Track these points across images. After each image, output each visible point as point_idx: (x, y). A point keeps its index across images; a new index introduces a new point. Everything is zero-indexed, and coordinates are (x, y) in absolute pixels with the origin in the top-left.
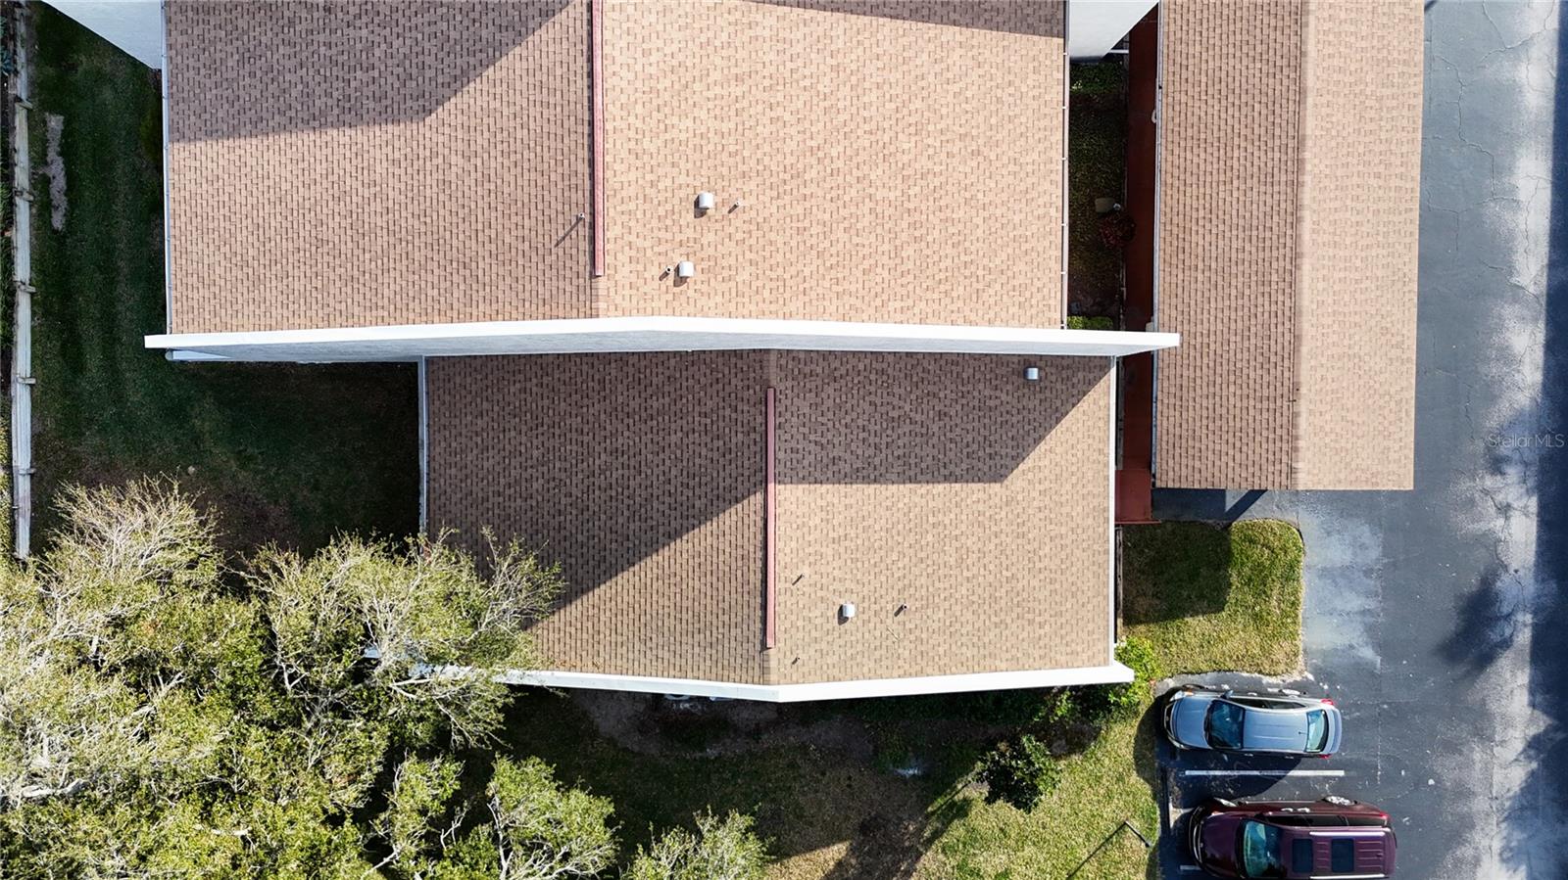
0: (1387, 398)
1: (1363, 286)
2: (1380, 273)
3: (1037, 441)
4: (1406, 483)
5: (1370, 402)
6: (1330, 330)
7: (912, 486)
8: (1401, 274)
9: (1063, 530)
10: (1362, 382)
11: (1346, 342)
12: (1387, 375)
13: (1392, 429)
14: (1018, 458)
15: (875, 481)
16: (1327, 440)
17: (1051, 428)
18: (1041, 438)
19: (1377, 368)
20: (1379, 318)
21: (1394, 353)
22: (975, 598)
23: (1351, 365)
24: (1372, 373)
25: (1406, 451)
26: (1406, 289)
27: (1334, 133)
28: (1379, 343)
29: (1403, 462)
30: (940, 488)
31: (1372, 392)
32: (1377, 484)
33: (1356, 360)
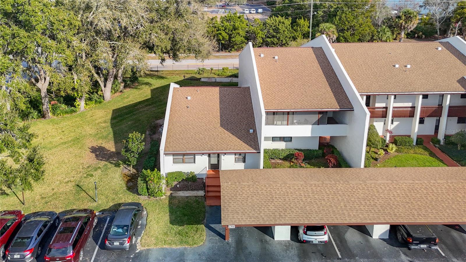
0: (258, 213)
1: (301, 202)
2: (307, 208)
3: (232, 133)
4: (224, 222)
5: (256, 206)
6: (280, 191)
7: (219, 109)
8: (310, 216)
9: (207, 140)
10: (263, 202)
11: (277, 196)
12: (268, 212)
13: (246, 215)
14: (227, 130)
15: (220, 103)
16: (239, 192)
17: (236, 137)
18: (233, 135)
19: (270, 208)
20: (290, 208)
21: (277, 214)
22: (189, 121)
23: (269, 198)
24: (268, 206)
25: (238, 222)
26: (304, 218)
27: (354, 190)
28: (279, 208)
29: (233, 220)
30: (219, 114)
31: (260, 206)
32: (224, 211)
33: (271, 200)
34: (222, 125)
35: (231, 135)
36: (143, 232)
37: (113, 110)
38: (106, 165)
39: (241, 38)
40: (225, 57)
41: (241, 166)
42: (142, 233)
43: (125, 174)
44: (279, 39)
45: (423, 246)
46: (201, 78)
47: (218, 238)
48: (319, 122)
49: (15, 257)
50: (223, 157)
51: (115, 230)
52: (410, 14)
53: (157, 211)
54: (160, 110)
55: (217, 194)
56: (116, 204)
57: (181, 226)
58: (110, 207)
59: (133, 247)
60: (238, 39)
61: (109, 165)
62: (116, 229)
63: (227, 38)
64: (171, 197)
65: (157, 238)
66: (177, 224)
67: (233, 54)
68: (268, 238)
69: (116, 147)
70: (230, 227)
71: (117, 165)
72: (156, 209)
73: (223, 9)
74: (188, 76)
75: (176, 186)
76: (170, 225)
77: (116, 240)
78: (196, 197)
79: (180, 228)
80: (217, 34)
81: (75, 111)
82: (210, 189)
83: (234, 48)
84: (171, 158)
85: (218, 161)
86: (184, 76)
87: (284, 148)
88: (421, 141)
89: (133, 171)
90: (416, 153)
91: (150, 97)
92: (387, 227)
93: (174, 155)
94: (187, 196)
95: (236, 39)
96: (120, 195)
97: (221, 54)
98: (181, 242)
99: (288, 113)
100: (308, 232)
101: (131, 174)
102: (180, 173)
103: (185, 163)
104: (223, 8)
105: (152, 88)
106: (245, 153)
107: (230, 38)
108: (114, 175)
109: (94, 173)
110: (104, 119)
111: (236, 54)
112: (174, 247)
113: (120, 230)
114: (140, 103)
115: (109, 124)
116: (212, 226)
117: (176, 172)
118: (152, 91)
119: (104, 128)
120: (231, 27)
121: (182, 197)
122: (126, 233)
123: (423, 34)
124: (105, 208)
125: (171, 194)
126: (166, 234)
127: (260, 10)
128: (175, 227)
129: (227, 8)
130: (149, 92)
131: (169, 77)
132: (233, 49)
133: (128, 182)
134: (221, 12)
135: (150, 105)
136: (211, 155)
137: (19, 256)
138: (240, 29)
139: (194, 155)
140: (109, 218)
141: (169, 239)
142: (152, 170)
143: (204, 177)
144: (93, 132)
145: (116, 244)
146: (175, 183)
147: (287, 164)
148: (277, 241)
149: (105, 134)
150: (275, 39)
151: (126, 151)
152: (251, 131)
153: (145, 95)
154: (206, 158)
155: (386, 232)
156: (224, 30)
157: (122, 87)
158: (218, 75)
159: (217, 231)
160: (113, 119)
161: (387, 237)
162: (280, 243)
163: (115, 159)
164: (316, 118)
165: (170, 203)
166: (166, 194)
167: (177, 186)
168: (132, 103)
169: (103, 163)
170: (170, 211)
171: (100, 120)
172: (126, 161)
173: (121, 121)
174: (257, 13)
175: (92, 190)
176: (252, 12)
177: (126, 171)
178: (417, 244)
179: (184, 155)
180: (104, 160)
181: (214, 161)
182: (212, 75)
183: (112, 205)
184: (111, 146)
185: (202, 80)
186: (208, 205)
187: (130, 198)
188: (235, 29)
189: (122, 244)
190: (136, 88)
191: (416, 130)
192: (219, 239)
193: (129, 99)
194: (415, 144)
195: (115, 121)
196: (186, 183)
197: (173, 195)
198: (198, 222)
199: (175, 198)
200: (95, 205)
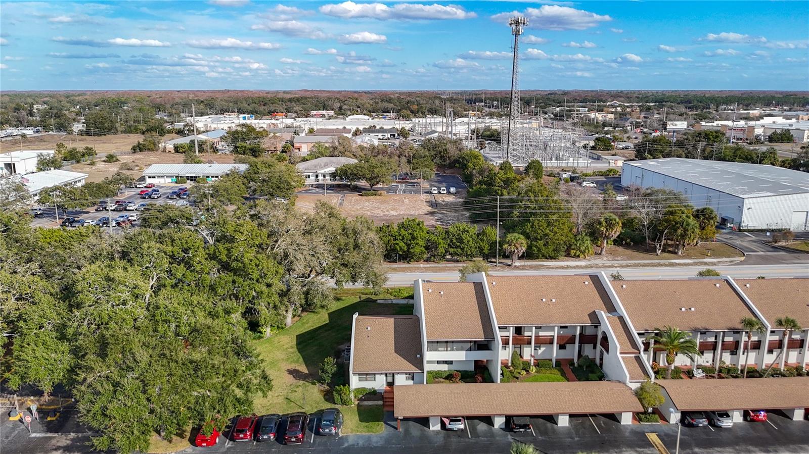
0: (418, 409)
1: (446, 403)
2: (449, 406)
4: (396, 415)
5: (417, 406)
7: (394, 338)
8: (450, 411)
9: (384, 362)
10: (421, 404)
11: (431, 400)
12: (424, 409)
13: (410, 411)
14: (400, 355)
16: (406, 398)
17: (407, 360)
19: (426, 407)
20: (438, 406)
22: (370, 348)
23: (426, 401)
24: (424, 406)
25: (404, 414)
30: (394, 342)
31: (419, 406)
32: (396, 409)
34: (395, 352)
35: (403, 359)
37: (297, 336)
38: (304, 384)
39: (421, 248)
40: (403, 270)
41: (411, 382)
42: (341, 426)
43: (322, 390)
44: (462, 249)
45: (521, 430)
46: (377, 300)
47: (393, 429)
48: (470, 349)
49: (264, 437)
50: (396, 376)
51: (324, 423)
52: (611, 220)
53: (350, 414)
54: (340, 335)
55: (392, 403)
56: (319, 410)
57: (367, 422)
58: (315, 412)
59: (337, 434)
60: (417, 250)
61: (307, 384)
63: (405, 248)
64: (358, 405)
65: (352, 429)
66: (364, 421)
67: (412, 266)
68: (426, 428)
69: (308, 370)
70: (399, 418)
71: (314, 384)
72: (348, 413)
73: (404, 185)
74: (364, 297)
75: (361, 398)
76: (360, 422)
77: (326, 428)
78: (377, 405)
79: (367, 424)
80: (394, 244)
81: (262, 338)
82: (386, 400)
83: (413, 258)
84: (357, 377)
85: (393, 380)
86: (360, 297)
87: (447, 369)
88: (559, 363)
89: (327, 387)
90: (551, 373)
91: (328, 322)
92: (503, 420)
93: (359, 374)
94: (370, 404)
95: (415, 250)
96: (320, 403)
97: (399, 266)
98: (369, 431)
99: (447, 342)
100: (451, 423)
101: (326, 390)
102: (364, 389)
103: (368, 381)
104: (403, 183)
105: (329, 312)
106: (413, 373)
107: (408, 249)
108: (313, 390)
109: (297, 390)
110: (290, 345)
111: (415, 266)
112: (364, 434)
113: (328, 423)
114: (320, 328)
115: (295, 349)
116: (388, 421)
117: (362, 388)
118: (330, 314)
119: (293, 353)
120: (410, 236)
121: (366, 405)
122: (332, 425)
123: (631, 241)
124: (312, 412)
125: (358, 403)
126: (357, 427)
127: (453, 190)
128: (363, 423)
129: (409, 181)
130: (327, 316)
131: (344, 298)
132: (412, 260)
133: (325, 395)
134: (401, 190)
135: (329, 330)
136: (388, 375)
137: (267, 437)
138: (419, 238)
139: (375, 374)
140: (316, 419)
141: (360, 430)
142: (344, 385)
143: (382, 392)
144: (283, 356)
145: (327, 430)
146: (360, 396)
147: (447, 381)
148: (432, 430)
149: (295, 358)
150: (459, 250)
151: (323, 372)
152: (418, 356)
153: (323, 319)
154: (384, 377)
155: (503, 424)
156: (401, 240)
157: (300, 312)
158: (395, 296)
159: (392, 425)
160: (298, 344)
161: (504, 427)
162: (434, 432)
163: (310, 379)
164: (468, 345)
165: (358, 409)
166: (355, 403)
168: (312, 328)
169: (301, 382)
170: (358, 414)
171: (287, 346)
172: (321, 380)
173: (306, 346)
174: (449, 192)
175: (298, 401)
176: (442, 192)
177: (322, 388)
178: (518, 429)
179: (367, 374)
180: (302, 380)
181: (390, 380)
182: (389, 296)
183: (316, 410)
184: (303, 369)
185: (378, 301)
186: (385, 410)
187: (329, 406)
188: (414, 238)
189: (330, 431)
190: (314, 312)
191: (555, 355)
193: (309, 325)
194: (554, 366)
195: (300, 347)
196: (369, 396)
197: (360, 404)
198: (379, 421)
199: (361, 406)
200: (303, 411)
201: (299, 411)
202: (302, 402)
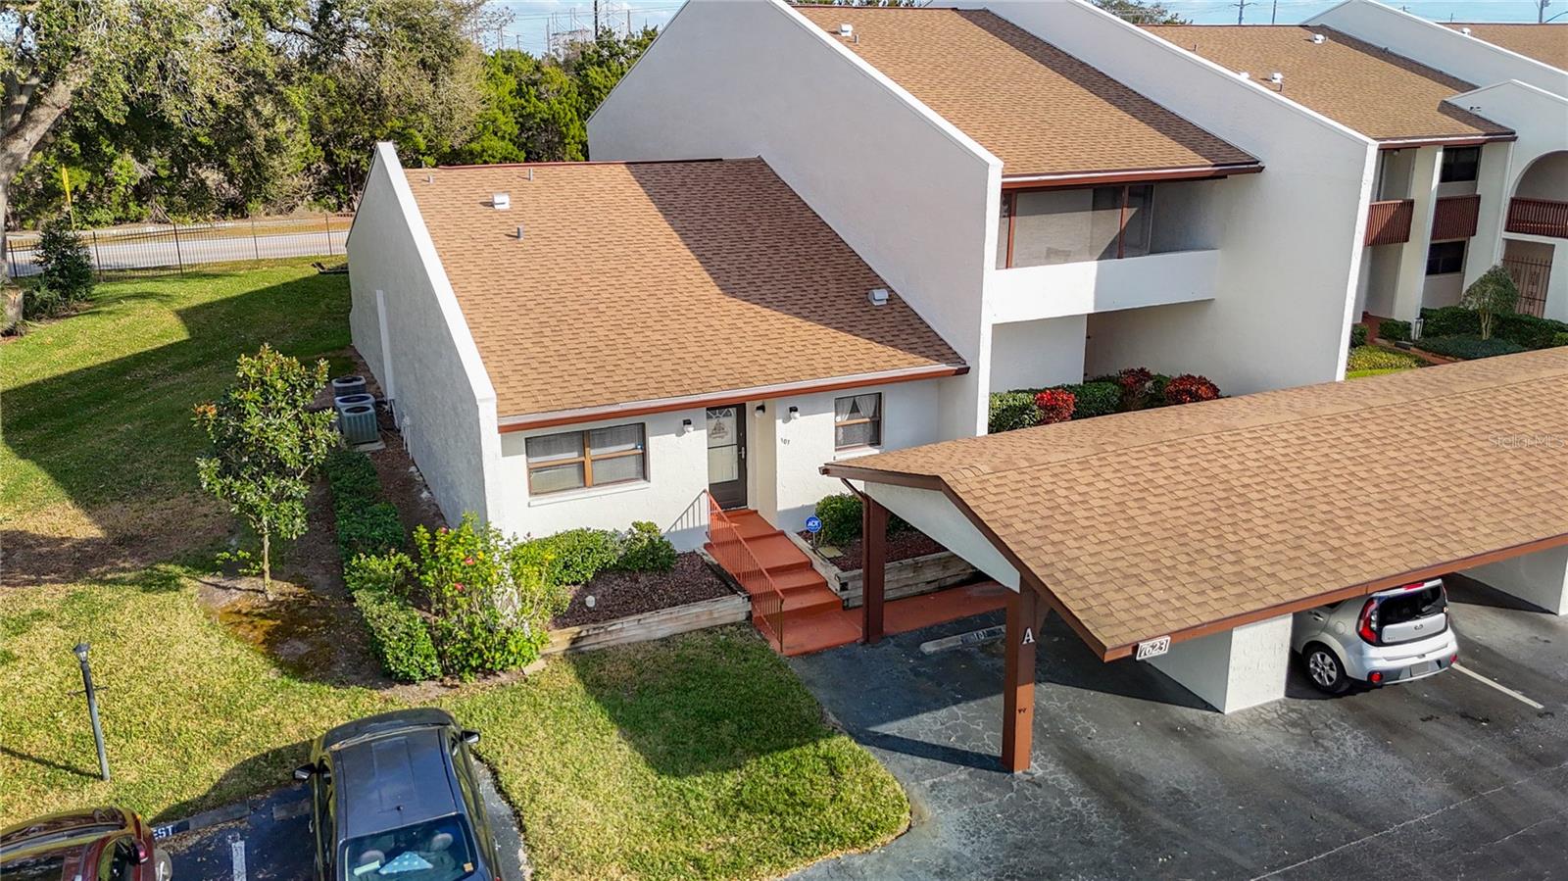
3: (798, 315)
9: (694, 349)
14: (766, 304)
18: (806, 319)
34: (729, 291)
36: (522, 855)
38: (77, 597)
42: (517, 863)
43: (239, 612)
48: (1119, 250)
51: (377, 871)
53: (541, 733)
56: (256, 760)
57: (726, 770)
58: (217, 787)
62: (376, 865)
64: (576, 654)
66: (702, 766)
69: (99, 520)
72: (528, 731)
75: (577, 603)
76: (665, 779)
78: (709, 631)
79: (729, 781)
84: (521, 463)
85: (742, 463)
89: (278, 587)
91: (185, 336)
93: (531, 447)
94: (659, 634)
96: (254, 708)
98: (796, 843)
100: (1391, 630)
101: (274, 603)
103: (594, 486)
105: (178, 307)
106: (889, 391)
108: (164, 627)
109: (18, 646)
113: (412, 862)
114: (141, 359)
116: (891, 728)
118: (186, 315)
121: (638, 646)
122: (468, 867)
124: (185, 797)
125: (574, 641)
126: (671, 827)
128: (700, 785)
130: (171, 321)
133: (271, 644)
135: (198, 364)
139: (640, 429)
140: (241, 844)
141: (711, 844)
148: (1234, 713)
157: (16, 311)
159: (934, 746)
162: (1256, 717)
163: (127, 565)
165: (593, 686)
166: (547, 649)
167: (584, 603)
170: (614, 719)
172: (215, 553)
173: (68, 429)
175: (37, 726)
177: (234, 603)
180: (53, 582)
183: (223, 770)
184: (63, 523)
186: (791, 652)
187: (338, 708)
190: (91, 313)
192: (970, 774)
196: (625, 582)
197: (587, 645)
199: (602, 654)
200: (97, 796)
201: (55, 803)
202: (69, 726)
